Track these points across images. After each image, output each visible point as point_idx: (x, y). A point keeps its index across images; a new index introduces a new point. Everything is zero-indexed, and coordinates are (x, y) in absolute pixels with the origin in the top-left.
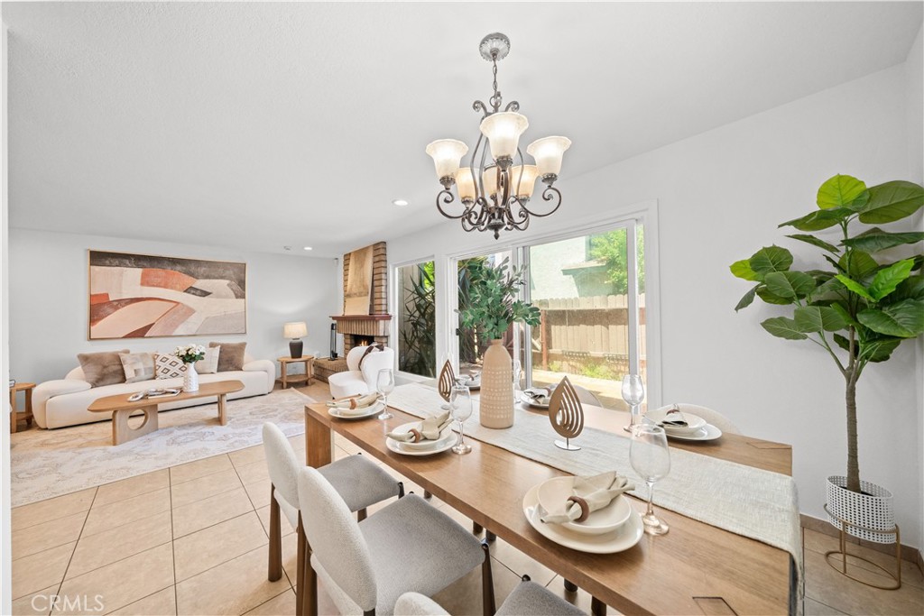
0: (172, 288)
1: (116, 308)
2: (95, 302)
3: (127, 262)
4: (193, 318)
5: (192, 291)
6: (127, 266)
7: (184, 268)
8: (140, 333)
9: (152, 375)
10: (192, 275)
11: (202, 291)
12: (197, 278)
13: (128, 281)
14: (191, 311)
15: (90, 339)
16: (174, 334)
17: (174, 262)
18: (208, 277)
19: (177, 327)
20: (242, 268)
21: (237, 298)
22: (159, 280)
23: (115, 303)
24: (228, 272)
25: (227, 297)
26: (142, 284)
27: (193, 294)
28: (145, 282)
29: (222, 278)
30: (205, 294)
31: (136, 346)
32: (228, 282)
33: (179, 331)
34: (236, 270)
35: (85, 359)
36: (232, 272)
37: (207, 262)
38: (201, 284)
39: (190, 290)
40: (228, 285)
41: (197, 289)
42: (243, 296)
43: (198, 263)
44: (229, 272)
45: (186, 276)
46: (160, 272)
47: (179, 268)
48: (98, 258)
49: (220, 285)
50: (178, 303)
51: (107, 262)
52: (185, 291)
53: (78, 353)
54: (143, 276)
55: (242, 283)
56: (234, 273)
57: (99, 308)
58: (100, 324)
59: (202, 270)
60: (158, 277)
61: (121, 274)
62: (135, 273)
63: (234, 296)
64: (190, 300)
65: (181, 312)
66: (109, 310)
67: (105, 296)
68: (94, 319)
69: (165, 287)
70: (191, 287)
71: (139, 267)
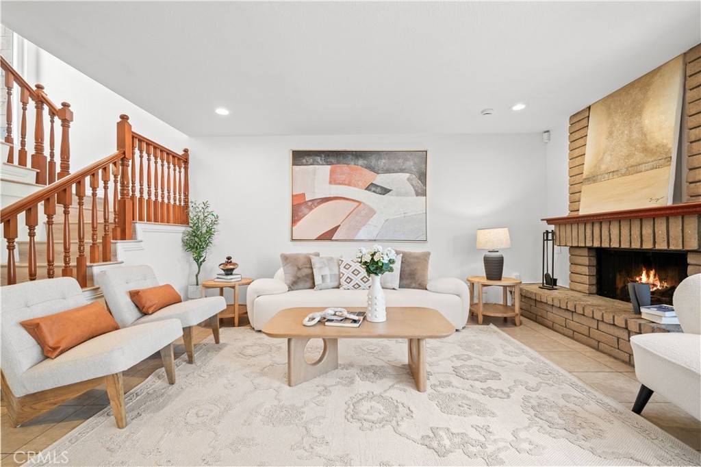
0: (355, 186)
1: (311, 209)
2: (296, 203)
3: (318, 159)
4: (374, 220)
5: (373, 189)
6: (318, 164)
7: (366, 162)
8: (328, 236)
9: (336, 284)
10: (372, 169)
11: (382, 188)
12: (378, 173)
13: (318, 179)
14: (372, 212)
15: (292, 240)
16: (356, 239)
17: (358, 155)
18: (388, 171)
19: (359, 229)
20: (423, 156)
21: (417, 195)
22: (343, 177)
23: (310, 203)
24: (408, 163)
25: (407, 194)
26: (331, 183)
27: (374, 192)
28: (333, 181)
29: (402, 171)
30: (385, 191)
31: (325, 249)
32: (407, 175)
33: (361, 236)
34: (416, 160)
35: (286, 259)
36: (412, 163)
37: (387, 152)
38: (381, 180)
39: (371, 187)
40: (408, 179)
41: (376, 186)
42: (424, 194)
43: (378, 154)
44: (410, 164)
45: (367, 171)
46: (343, 169)
47: (361, 162)
48: (299, 157)
49: (399, 180)
50: (360, 202)
51: (304, 161)
52: (366, 189)
53: (282, 252)
54: (332, 172)
55: (423, 176)
56: (415, 163)
57: (299, 207)
58: (300, 224)
59: (382, 163)
60: (342, 173)
61: (314, 173)
62: (324, 170)
63: (413, 192)
64: (371, 198)
65: (362, 213)
66: (306, 210)
67: (303, 195)
68: (295, 219)
69: (349, 185)
70: (372, 184)
71: (331, 164)
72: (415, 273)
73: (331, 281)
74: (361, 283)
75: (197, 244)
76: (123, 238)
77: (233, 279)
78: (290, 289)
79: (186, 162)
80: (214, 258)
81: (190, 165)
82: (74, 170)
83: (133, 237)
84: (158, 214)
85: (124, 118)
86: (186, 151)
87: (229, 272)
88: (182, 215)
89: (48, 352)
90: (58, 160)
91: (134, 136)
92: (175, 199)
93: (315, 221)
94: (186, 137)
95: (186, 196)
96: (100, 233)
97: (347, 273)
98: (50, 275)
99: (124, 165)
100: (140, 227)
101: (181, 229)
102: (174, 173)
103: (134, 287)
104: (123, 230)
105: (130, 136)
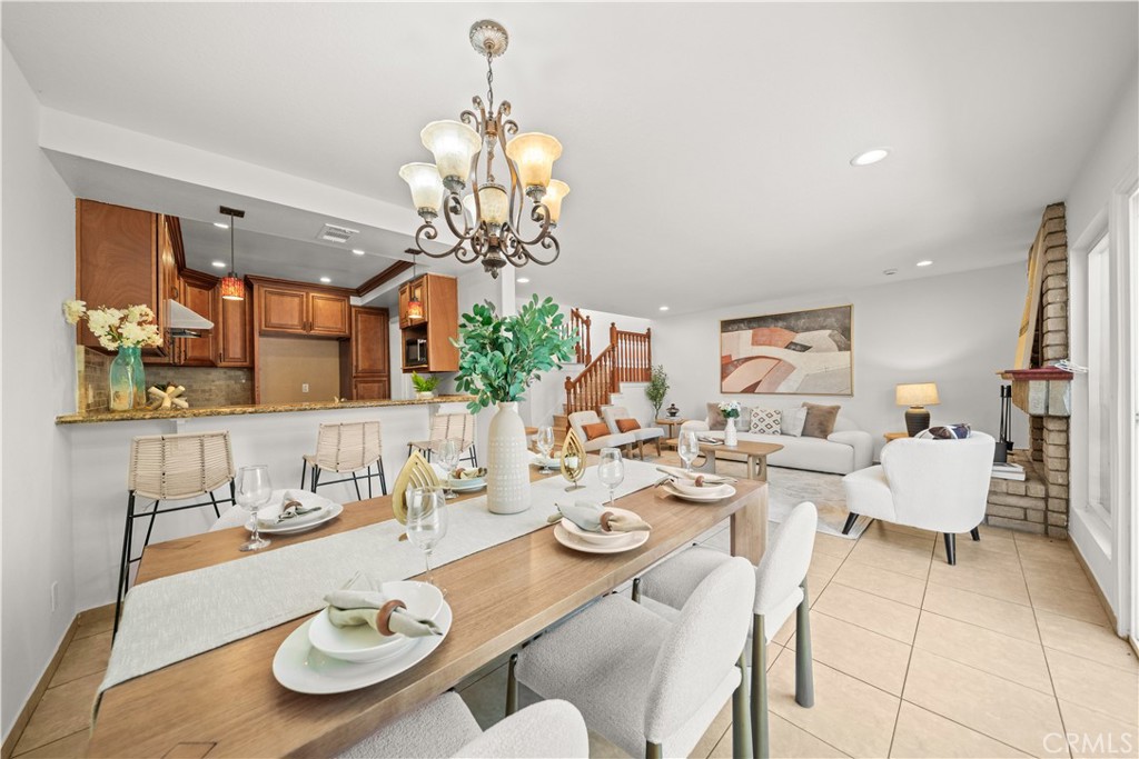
0: (775, 346)
1: (737, 367)
2: (724, 363)
3: (742, 325)
4: (793, 376)
5: (793, 347)
6: (743, 329)
7: (785, 324)
8: (751, 389)
9: (747, 428)
10: (787, 328)
11: (802, 346)
12: (797, 332)
13: (743, 342)
14: (791, 368)
15: (722, 392)
16: (776, 392)
17: (777, 318)
18: (808, 330)
19: (780, 383)
20: (846, 312)
21: (840, 350)
22: (764, 339)
23: (735, 363)
24: (829, 320)
25: (828, 350)
26: (753, 344)
27: (794, 349)
28: (755, 342)
29: (823, 328)
30: (805, 348)
31: (746, 400)
32: (828, 332)
33: (781, 389)
34: (839, 316)
35: (712, 407)
36: (834, 319)
37: (807, 312)
38: (800, 338)
39: (791, 346)
40: (830, 336)
41: (796, 344)
42: (848, 348)
43: (797, 315)
44: (831, 321)
45: (787, 332)
46: (765, 331)
47: (780, 324)
48: (727, 325)
49: (820, 337)
50: (780, 360)
51: (730, 328)
52: (786, 348)
53: (710, 402)
54: (754, 336)
55: (846, 332)
56: (837, 320)
57: (727, 366)
58: (727, 379)
59: (802, 322)
60: (763, 335)
61: (739, 337)
62: (747, 334)
63: (836, 348)
64: (791, 356)
65: (782, 369)
66: (732, 368)
67: (730, 356)
68: (724, 375)
69: (770, 345)
70: (792, 343)
71: (750, 328)
72: (819, 424)
73: (742, 426)
74: (765, 429)
75: (656, 394)
76: (614, 392)
77: (675, 419)
78: (711, 429)
79: (649, 338)
80: (666, 405)
81: (652, 340)
82: (593, 360)
83: (618, 391)
84: (632, 376)
85: (613, 324)
86: (649, 330)
87: (673, 414)
88: (647, 375)
89: (589, 438)
90: (585, 348)
91: (618, 332)
92: (641, 364)
93: (741, 377)
94: (647, 320)
95: (649, 361)
96: (604, 389)
97: (755, 420)
99: (614, 351)
100: (622, 385)
101: (646, 384)
102: (641, 347)
103: (618, 418)
104: (614, 388)
105: (615, 334)
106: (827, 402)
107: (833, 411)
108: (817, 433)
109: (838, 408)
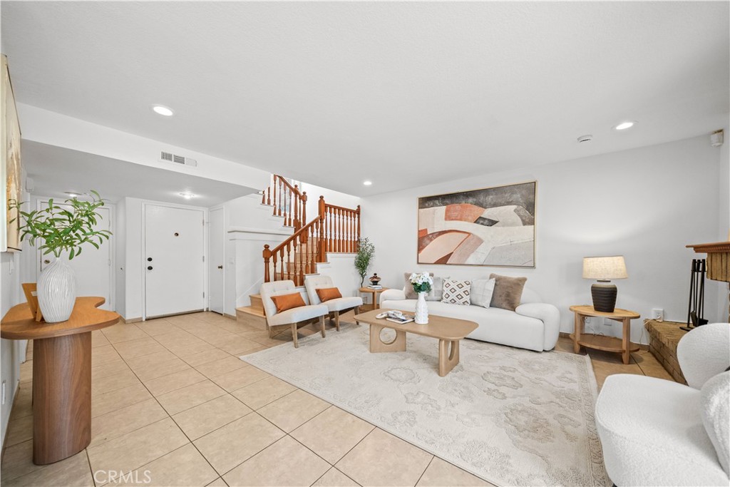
0: (465, 221)
1: (431, 240)
2: (421, 236)
3: (437, 202)
4: (481, 248)
5: (481, 222)
6: (437, 206)
7: (475, 200)
8: (443, 261)
9: (440, 298)
10: (480, 205)
11: (489, 220)
12: (485, 208)
13: (437, 217)
14: (480, 241)
15: (418, 263)
16: (466, 263)
17: (467, 195)
18: (495, 205)
19: (469, 255)
20: (532, 188)
21: (525, 224)
22: (456, 214)
23: (431, 236)
24: (515, 196)
25: (513, 224)
26: (446, 219)
27: (482, 224)
28: (448, 218)
29: (509, 203)
30: (492, 223)
31: (441, 271)
32: (514, 207)
33: (470, 260)
34: (525, 192)
36: (519, 196)
37: (495, 189)
38: (488, 213)
39: (480, 220)
40: (515, 211)
41: (484, 219)
42: (532, 222)
43: (486, 192)
44: (517, 196)
45: (476, 207)
46: (457, 207)
47: (471, 200)
48: (425, 202)
49: (506, 212)
50: (469, 234)
51: (427, 205)
52: (475, 222)
53: (406, 272)
54: (447, 211)
55: (531, 207)
56: (522, 196)
57: (423, 239)
58: (423, 251)
59: (490, 199)
60: (455, 211)
61: (434, 212)
62: (441, 210)
63: (521, 223)
64: (479, 230)
65: (472, 242)
66: (428, 241)
67: (426, 230)
68: (420, 248)
69: (461, 220)
70: (480, 217)
71: (444, 204)
72: (507, 296)
73: (435, 295)
74: (456, 299)
75: (362, 264)
76: (320, 262)
77: (376, 288)
78: (407, 298)
79: (359, 214)
80: (370, 273)
81: (361, 216)
83: (325, 260)
84: (340, 247)
85: (322, 197)
86: (359, 207)
87: (375, 283)
88: (356, 246)
89: (279, 310)
91: (326, 206)
92: (350, 237)
93: (435, 249)
94: (359, 198)
95: (359, 234)
96: (310, 260)
97: (447, 290)
98: (282, 279)
99: (322, 223)
100: (329, 255)
101: (355, 255)
102: (350, 222)
103: (319, 287)
104: (321, 258)
105: (323, 207)
106: (514, 274)
107: (520, 283)
108: (504, 305)
109: (524, 280)
